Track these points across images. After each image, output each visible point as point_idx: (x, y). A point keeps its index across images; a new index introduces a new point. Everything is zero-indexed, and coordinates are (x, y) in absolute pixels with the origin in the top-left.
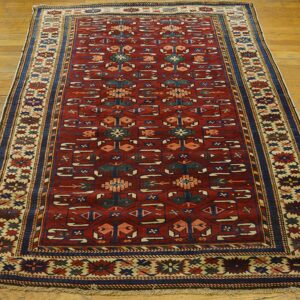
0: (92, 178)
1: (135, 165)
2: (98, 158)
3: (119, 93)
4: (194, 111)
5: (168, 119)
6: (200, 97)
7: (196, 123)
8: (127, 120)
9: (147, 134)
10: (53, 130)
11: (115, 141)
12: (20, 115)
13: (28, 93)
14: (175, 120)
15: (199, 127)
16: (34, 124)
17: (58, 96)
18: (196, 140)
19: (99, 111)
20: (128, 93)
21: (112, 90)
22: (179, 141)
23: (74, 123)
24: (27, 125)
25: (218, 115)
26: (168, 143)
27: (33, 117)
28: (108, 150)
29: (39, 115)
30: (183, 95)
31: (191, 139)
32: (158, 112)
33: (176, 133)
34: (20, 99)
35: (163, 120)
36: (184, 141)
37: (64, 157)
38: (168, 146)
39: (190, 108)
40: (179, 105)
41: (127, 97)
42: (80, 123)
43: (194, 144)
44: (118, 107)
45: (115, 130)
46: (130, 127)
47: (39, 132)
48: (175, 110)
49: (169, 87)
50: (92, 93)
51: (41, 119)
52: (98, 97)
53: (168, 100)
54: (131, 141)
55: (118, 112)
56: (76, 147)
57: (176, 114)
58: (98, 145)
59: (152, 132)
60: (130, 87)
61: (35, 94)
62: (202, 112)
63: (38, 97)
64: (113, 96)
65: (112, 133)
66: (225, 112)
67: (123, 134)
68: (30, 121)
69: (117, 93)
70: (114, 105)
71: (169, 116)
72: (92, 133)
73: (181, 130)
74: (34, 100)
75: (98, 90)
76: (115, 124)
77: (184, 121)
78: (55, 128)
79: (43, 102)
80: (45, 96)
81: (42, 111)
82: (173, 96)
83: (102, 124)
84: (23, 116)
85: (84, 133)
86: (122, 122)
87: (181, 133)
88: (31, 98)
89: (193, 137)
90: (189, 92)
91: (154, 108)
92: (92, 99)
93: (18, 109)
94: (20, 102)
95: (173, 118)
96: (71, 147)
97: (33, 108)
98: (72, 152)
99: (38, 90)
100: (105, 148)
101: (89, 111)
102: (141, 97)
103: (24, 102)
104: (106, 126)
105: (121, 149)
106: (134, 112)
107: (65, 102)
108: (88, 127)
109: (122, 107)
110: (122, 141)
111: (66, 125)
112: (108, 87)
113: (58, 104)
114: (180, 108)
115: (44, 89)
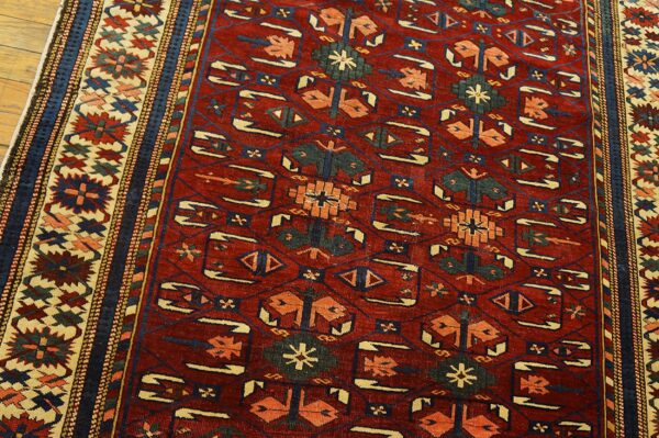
3: (322, 198)
4: (503, 301)
5: (436, 322)
6: (522, 252)
7: (501, 348)
8: (332, 309)
9: (377, 371)
10: (125, 318)
11: (292, 385)
12: (35, 240)
13: (69, 155)
14: (453, 330)
15: (506, 361)
16: (73, 284)
17: (156, 179)
18: (493, 406)
19: (261, 265)
20: (345, 203)
21: (306, 184)
22: (454, 407)
23: (188, 298)
24: (52, 284)
25: (554, 326)
26: (426, 410)
27: (73, 253)
28: (268, 417)
29: (91, 249)
30: (484, 240)
31: (482, 401)
32: (414, 293)
33: (449, 375)
34: (44, 177)
35: (422, 324)
36: (465, 408)
37: (146, 426)
38: (423, 420)
39: (493, 289)
40: (470, 273)
41: (341, 221)
42: (204, 300)
43: (488, 422)
44: (313, 256)
45: (297, 347)
46: (335, 336)
47: (85, 316)
48: (456, 293)
49: (452, 202)
50: (249, 184)
51: (96, 266)
52: (265, 204)
53: (446, 248)
54: (333, 390)
55: (310, 276)
56: (185, 393)
57: (457, 306)
58: (243, 391)
59: (391, 365)
60: (355, 183)
61: (90, 163)
62: (520, 309)
63: (99, 177)
64: (306, 211)
65: (285, 356)
66: (573, 316)
67: (316, 360)
68: (63, 268)
69: (318, 198)
70: (305, 246)
71: (439, 313)
72: (232, 346)
73: (462, 366)
74: (83, 187)
75: (268, 175)
76: (299, 321)
77: (473, 336)
78: (131, 310)
79: (110, 198)
80: (119, 175)
81: (102, 235)
82: (460, 237)
83: (264, 315)
84: (45, 248)
85: (211, 341)
86: (317, 314)
87: (461, 376)
88: (77, 176)
89: (487, 398)
90: (498, 229)
91: (405, 277)
92: (247, 212)
93: (33, 215)
94: (40, 189)
95: (448, 320)
96: (170, 391)
97: (76, 219)
98: (171, 409)
99: (102, 145)
100: (263, 409)
101: (233, 260)
102: (379, 225)
103: (53, 188)
104: (275, 323)
105: (304, 415)
106: (353, 283)
107: (172, 211)
108: (223, 322)
109: (325, 255)
110: (309, 386)
111: (163, 304)
112: (296, 170)
113: (152, 213)
114: (469, 286)
115: (117, 147)
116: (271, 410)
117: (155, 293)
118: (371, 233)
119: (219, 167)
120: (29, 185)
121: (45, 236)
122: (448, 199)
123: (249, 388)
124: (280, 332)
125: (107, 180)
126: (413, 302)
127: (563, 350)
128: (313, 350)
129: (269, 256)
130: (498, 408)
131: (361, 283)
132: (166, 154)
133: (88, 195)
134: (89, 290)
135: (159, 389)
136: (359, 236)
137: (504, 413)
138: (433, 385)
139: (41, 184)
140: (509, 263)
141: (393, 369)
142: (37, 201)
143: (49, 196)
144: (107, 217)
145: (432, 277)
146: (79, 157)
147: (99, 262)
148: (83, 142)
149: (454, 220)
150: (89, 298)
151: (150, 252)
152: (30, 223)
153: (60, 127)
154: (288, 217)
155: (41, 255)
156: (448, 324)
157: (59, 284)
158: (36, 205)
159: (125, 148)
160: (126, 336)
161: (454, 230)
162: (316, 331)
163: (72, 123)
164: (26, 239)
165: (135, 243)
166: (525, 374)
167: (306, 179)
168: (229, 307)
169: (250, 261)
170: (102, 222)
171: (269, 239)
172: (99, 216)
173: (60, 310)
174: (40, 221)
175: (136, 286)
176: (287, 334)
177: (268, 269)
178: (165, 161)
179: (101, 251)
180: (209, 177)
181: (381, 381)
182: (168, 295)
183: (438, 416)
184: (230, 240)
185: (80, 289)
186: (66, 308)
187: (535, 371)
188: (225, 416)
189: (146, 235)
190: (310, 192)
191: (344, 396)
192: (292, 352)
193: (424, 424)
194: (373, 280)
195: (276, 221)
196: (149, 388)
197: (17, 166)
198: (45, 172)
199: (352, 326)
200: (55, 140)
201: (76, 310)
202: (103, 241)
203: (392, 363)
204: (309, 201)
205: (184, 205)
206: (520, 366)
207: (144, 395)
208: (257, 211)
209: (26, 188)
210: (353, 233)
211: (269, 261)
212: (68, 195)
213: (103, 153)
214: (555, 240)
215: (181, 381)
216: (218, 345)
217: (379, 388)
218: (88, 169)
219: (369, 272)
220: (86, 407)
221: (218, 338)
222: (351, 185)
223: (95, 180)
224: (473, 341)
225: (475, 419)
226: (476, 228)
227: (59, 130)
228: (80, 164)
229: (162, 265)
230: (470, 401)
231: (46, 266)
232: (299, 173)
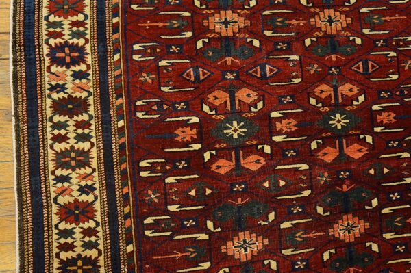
0: (204, 237)
1: (270, 200)
2: (208, 191)
3: (226, 23)
4: (358, 68)
5: (317, 90)
6: (366, 31)
7: (362, 99)
8: (248, 96)
9: (285, 129)
10: (118, 129)
11: (233, 149)
12: (47, 92)
13: (51, 30)
14: (329, 93)
15: (366, 106)
16: (80, 115)
17: (113, 34)
18: (362, 137)
19: (197, 76)
20: (242, 23)
21: (213, 15)
22: (337, 141)
23: (155, 108)
24: (67, 118)
25: (395, 77)
26: (320, 147)
27: (74, 95)
28: (222, 171)
29: (84, 90)
30: (339, 28)
31: (354, 135)
32: (299, 74)
33: (331, 122)
34: (39, 49)
35: (308, 93)
36: (344, 141)
37: (150, 192)
38: (319, 154)
39: (351, 60)
40: (334, 53)
41: (242, 35)
42: (165, 107)
43: (360, 147)
44: (229, 63)
45: (232, 124)
46: (254, 112)
47: (93, 134)
48: (327, 69)
49: (314, 6)
50: (176, 23)
51: (91, 100)
52: (189, 34)
53: (315, 39)
54: (260, 147)
55: (230, 76)
56: (168, 167)
57: (329, 77)
58: (204, 159)
59: (293, 124)
60: (246, 7)
61: (66, 32)
62: (370, 70)
63: (75, 41)
64: (217, 33)
65: (225, 131)
66: (406, 68)
67: (245, 130)
68: (70, 107)
69: (223, 23)
70: (222, 58)
71: (318, 83)
72: (191, 132)
73: (338, 115)
74: (67, 50)
75: (187, 14)
76: (229, 108)
77: (342, 95)
78: (121, 123)
79: (87, 54)
80: (88, 37)
81: (88, 79)
82: (323, 30)
83: (206, 108)
84: (55, 96)
85: (177, 132)
86: (240, 101)
87: (339, 122)
88: (60, 43)
89: (357, 132)
90: (348, 19)
91: (292, 65)
92: (179, 43)
93: (41, 77)
94: (40, 57)
95: (325, 87)
96: (159, 168)
97: (69, 72)
98: (162, 179)
99: (70, 18)
100: (219, 167)
101: (178, 77)
102: (268, 33)
103: (48, 55)
104: (214, 112)
105: (245, 165)
106: (259, 75)
107: (129, 53)
108: (181, 118)
109: (237, 61)
110: (244, 147)
111: (140, 115)
112: (205, 6)
113: (117, 57)
114: (335, 62)
115: (81, 17)
116: (224, 167)
117: (133, 109)
118: (263, 39)
119: (152, 16)
120: (32, 57)
121: (53, 88)
122: (311, 5)
123: (207, 156)
124: (219, 117)
125: (81, 42)
126: (300, 80)
127: (402, 92)
128: (242, 124)
129: (200, 69)
130: (365, 138)
131: (264, 74)
132: (115, 15)
133: (72, 54)
134: (91, 117)
135: (151, 168)
136: (256, 43)
137: (369, 139)
138: (322, 131)
139: (39, 54)
140: (358, 41)
141: (295, 126)
142: (40, 66)
143: (47, 61)
144: (88, 66)
145: (309, 61)
146: (58, 30)
147: (91, 98)
148: (57, 19)
149: (317, 19)
150: (92, 122)
151: (123, 83)
152: (41, 82)
153: (39, 12)
154: (206, 40)
155: (54, 101)
156: (325, 90)
157: (71, 117)
158: (41, 69)
159: (86, 17)
160: (122, 140)
161: (318, 26)
162: (241, 112)
163: (46, 7)
164: (42, 93)
165: (111, 80)
166: (379, 112)
167: (212, 11)
168: (182, 108)
169: (189, 75)
170: (86, 71)
171: (197, 58)
172: (83, 67)
173: (76, 133)
174: (47, 79)
175: (120, 107)
176: (223, 117)
177: (202, 78)
178: (115, 20)
179: (91, 90)
180: (148, 24)
181: (289, 135)
182: (141, 109)
183: (328, 149)
184: (172, 64)
185: (85, 117)
186: (80, 131)
187: (385, 109)
188: (196, 176)
189: (117, 73)
190: (217, 20)
191: (267, 149)
192: (229, 128)
193: (320, 156)
194: (271, 71)
195: (200, 44)
196: (145, 169)
197: (20, 46)
198: (39, 45)
199: (264, 103)
200: (38, 22)
201: (86, 131)
202: (91, 83)
203: (294, 122)
204: (218, 26)
205: (136, 47)
206: (376, 107)
207: (143, 174)
208: (185, 40)
209: (30, 59)
210: (252, 42)
211: (201, 72)
212: (59, 57)
213: (73, 24)
214: (388, 18)
215: (163, 161)
216: (181, 134)
217: (288, 139)
218: (67, 37)
219: (268, 66)
220: (110, 188)
221: (181, 129)
222: (243, 9)
223: (73, 44)
224: (342, 98)
225: (352, 147)
226: (333, 21)
227: (39, 14)
228: (60, 35)
229: (133, 90)
230: (347, 136)
231: (59, 107)
232: (207, 8)
